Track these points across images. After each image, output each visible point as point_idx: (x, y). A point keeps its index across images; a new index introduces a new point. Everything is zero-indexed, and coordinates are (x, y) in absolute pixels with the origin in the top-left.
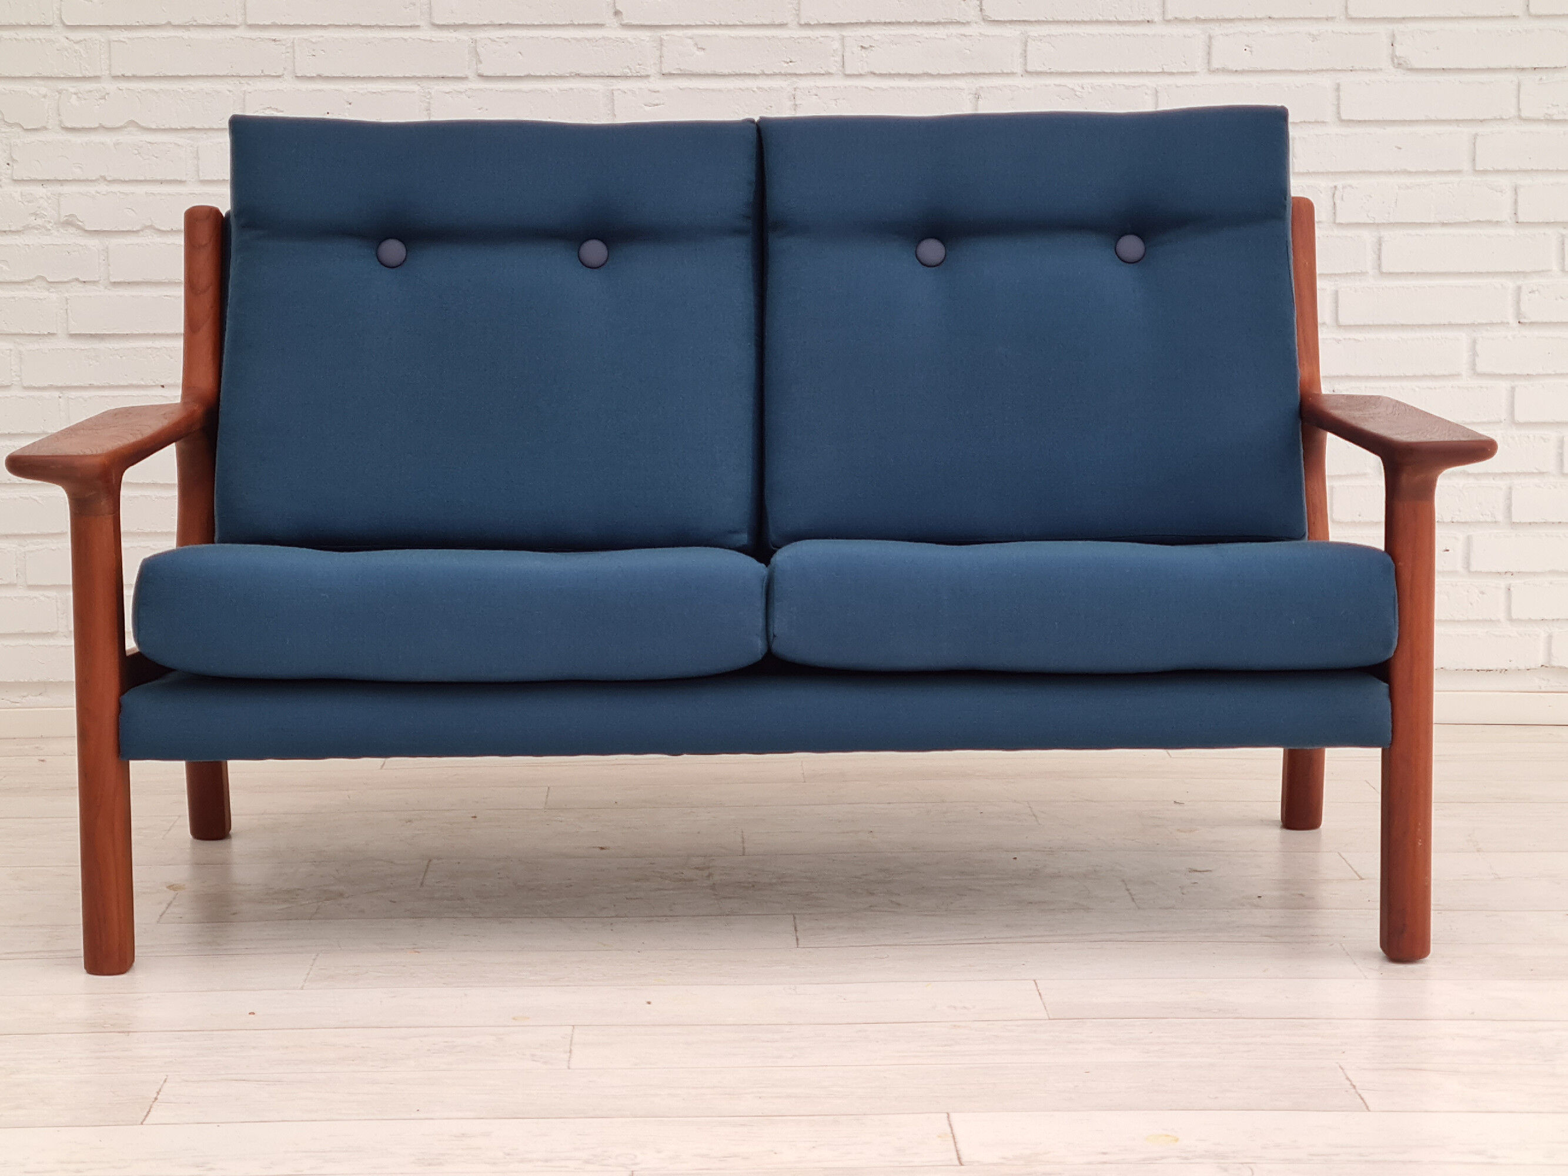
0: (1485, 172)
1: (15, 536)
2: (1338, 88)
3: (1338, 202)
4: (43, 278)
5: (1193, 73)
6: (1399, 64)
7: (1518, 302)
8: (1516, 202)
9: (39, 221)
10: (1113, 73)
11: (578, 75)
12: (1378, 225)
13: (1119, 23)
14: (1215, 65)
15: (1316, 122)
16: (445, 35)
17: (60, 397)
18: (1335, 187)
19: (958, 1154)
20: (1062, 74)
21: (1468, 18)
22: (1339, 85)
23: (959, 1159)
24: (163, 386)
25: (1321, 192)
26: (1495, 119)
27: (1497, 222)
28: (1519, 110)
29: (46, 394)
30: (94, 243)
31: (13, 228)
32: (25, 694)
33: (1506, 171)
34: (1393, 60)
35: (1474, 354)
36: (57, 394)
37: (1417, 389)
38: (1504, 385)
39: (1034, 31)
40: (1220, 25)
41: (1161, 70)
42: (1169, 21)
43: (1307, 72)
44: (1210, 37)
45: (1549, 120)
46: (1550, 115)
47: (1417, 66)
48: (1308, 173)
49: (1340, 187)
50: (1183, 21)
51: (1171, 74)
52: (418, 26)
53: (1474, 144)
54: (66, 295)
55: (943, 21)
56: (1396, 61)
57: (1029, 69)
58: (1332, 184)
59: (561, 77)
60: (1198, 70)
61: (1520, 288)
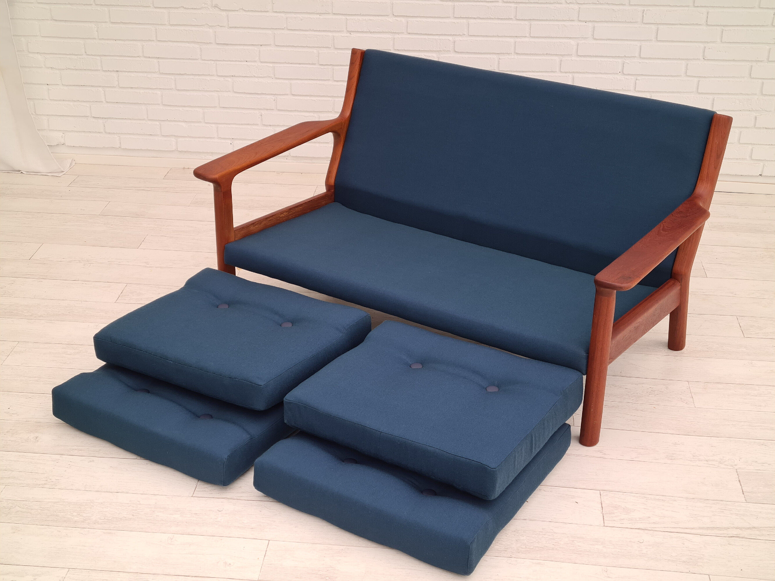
0: (697, 7)
1: (201, 107)
3: (644, 15)
4: (208, 24)
7: (704, 52)
8: (707, 17)
9: (206, 6)
12: (658, 24)
17: (214, 63)
18: (644, 10)
24: (247, 61)
25: (639, 12)
27: (700, 24)
29: (209, 62)
30: (224, 14)
32: (206, 155)
33: (705, 7)
35: (687, 69)
36: (213, 62)
37: (665, 80)
38: (696, 79)
48: (635, 5)
49: (645, 10)
54: (215, 30)
61: (705, 47)
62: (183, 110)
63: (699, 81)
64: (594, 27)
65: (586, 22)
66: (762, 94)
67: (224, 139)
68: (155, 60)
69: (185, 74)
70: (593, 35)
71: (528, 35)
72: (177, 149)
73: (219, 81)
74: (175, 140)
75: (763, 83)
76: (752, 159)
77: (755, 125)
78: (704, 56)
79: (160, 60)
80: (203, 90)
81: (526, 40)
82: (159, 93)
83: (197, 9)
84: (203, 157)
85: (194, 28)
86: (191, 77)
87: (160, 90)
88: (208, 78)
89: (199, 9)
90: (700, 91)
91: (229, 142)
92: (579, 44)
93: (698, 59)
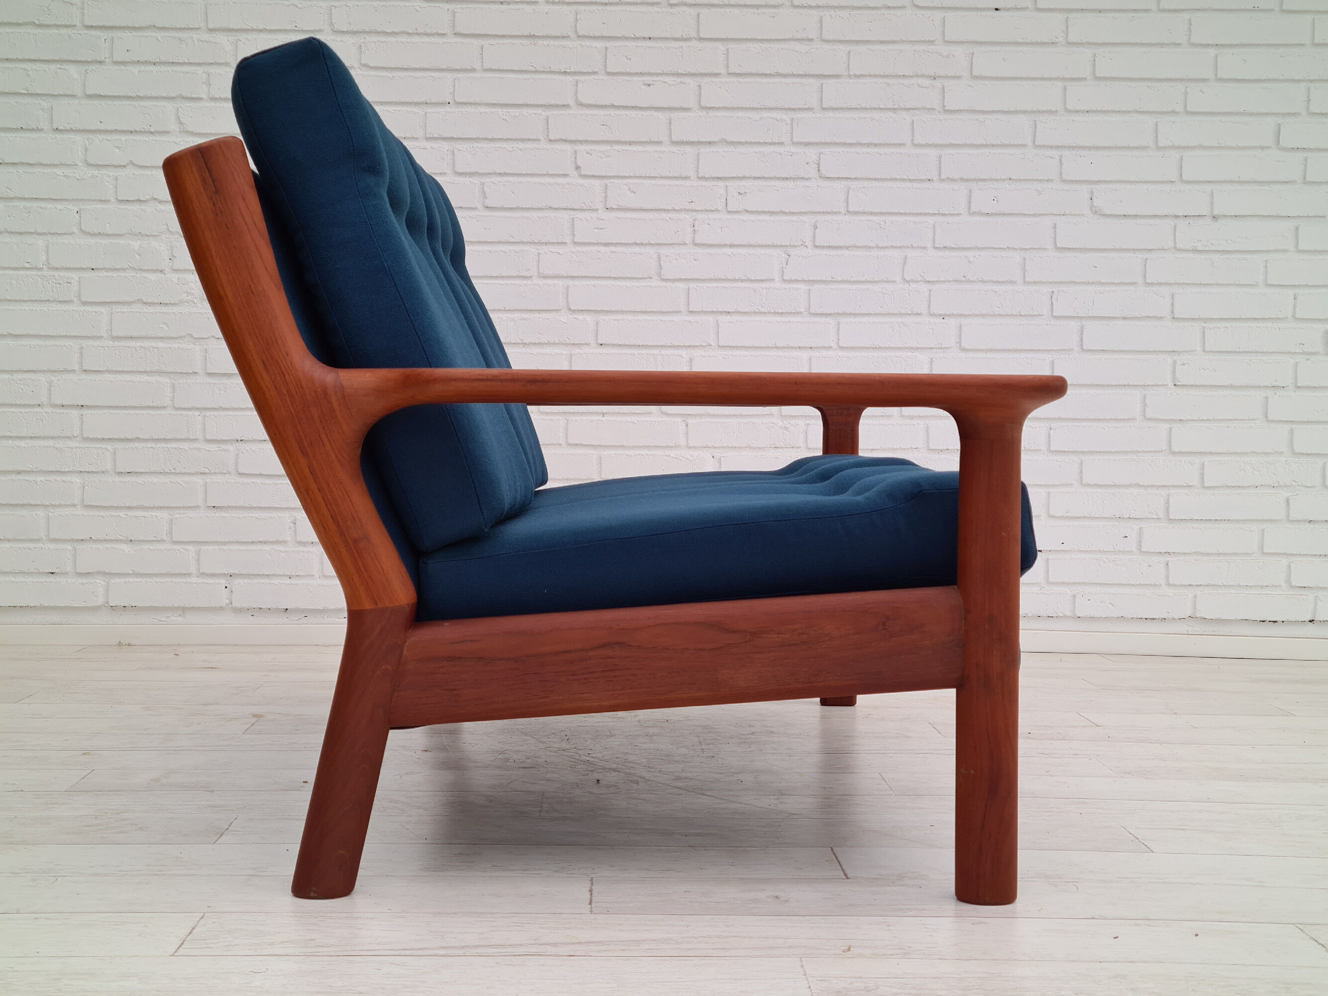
0: (1152, 284)
1: (165, 508)
2: (1055, 226)
3: (1054, 302)
4: (191, 336)
5: (959, 215)
6: (1096, 212)
8: (1173, 304)
9: (190, 297)
10: (906, 214)
11: (551, 208)
12: (1080, 318)
13: (910, 180)
14: (973, 209)
15: (1040, 249)
16: (462, 179)
17: (199, 415)
18: (1053, 292)
19: (844, 872)
20: (871, 213)
21: (1141, 182)
22: (1055, 224)
23: (845, 875)
25: (1043, 295)
26: (1159, 249)
27: (1161, 317)
28: (1175, 243)
29: (190, 413)
31: (172, 302)
33: (1167, 284)
34: (1092, 210)
35: (1145, 405)
36: (197, 413)
37: (1106, 428)
38: (1164, 426)
39: (854, 185)
40: (977, 184)
41: (937, 212)
42: (943, 180)
43: (1034, 215)
44: (970, 191)
45: (1195, 251)
46: (1196, 247)
47: (1107, 213)
48: (1035, 283)
49: (1056, 292)
50: (953, 180)
51: (944, 215)
52: (445, 173)
53: (1145, 265)
54: (206, 347)
55: (793, 177)
56: (1094, 209)
57: (850, 209)
58: (1050, 290)
59: (539, 209)
60: (962, 212)
61: (1175, 362)
62: (126, 516)
63: (1171, 429)
64: (960, 326)
65: (943, 319)
66: (1294, 454)
67: (213, 575)
68: (75, 413)
69: (138, 439)
70: (960, 343)
71: (833, 345)
72: (107, 603)
73: (209, 451)
74: (103, 583)
75: (1292, 430)
76: (1292, 587)
77: (1288, 516)
78: (1174, 377)
79: (85, 412)
80: (173, 471)
81: (831, 353)
82: (78, 481)
83: (170, 304)
84: (164, 619)
85: (160, 344)
86: (149, 445)
87: (81, 474)
88: (185, 446)
89: (175, 304)
90: (1175, 448)
91: (223, 582)
92: (934, 360)
93: (1163, 385)
